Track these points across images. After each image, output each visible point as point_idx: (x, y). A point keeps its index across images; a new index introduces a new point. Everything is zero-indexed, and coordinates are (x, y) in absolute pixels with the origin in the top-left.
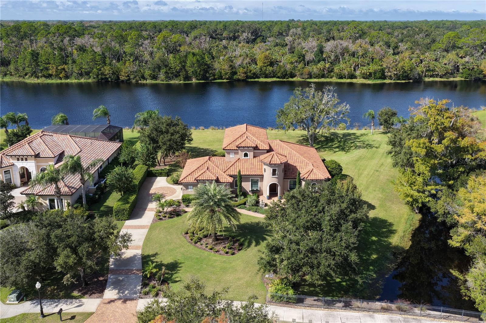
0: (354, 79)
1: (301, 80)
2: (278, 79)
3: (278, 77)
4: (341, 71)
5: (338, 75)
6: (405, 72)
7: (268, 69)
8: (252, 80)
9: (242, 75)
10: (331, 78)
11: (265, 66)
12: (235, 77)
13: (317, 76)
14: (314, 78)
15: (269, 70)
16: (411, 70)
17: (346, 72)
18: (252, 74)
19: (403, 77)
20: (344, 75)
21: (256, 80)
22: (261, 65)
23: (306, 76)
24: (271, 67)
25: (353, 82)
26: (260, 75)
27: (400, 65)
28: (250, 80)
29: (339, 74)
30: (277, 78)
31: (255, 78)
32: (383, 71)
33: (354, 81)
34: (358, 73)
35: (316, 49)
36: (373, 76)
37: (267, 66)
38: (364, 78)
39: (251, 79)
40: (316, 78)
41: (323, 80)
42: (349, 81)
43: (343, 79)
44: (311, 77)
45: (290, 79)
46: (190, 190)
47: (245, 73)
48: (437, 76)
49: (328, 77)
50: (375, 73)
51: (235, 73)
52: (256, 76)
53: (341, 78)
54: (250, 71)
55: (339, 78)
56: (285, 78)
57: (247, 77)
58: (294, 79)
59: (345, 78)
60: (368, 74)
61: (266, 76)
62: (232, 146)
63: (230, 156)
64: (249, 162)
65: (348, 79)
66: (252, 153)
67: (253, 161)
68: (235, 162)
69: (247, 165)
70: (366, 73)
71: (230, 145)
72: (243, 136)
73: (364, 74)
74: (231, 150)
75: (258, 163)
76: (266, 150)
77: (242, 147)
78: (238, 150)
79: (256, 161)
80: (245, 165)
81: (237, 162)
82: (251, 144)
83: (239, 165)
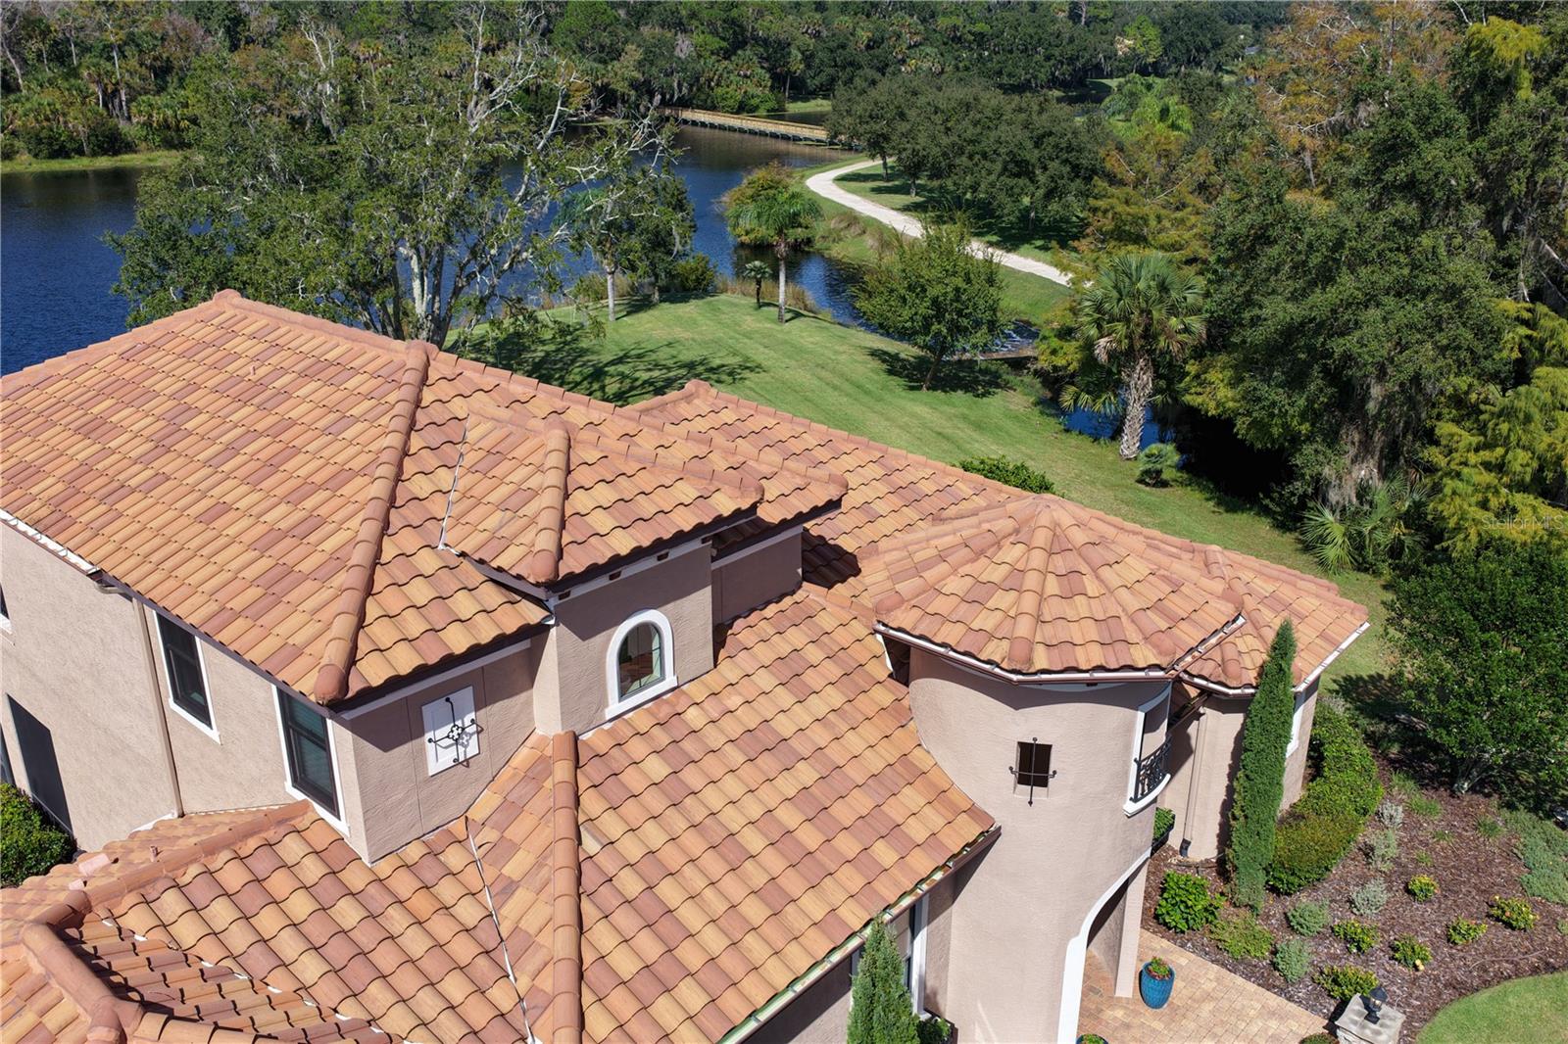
0: (126, 153)
4: (47, 119)
5: (40, 141)
17: (76, 123)
20: (71, 138)
25: (122, 164)
29: (44, 134)
33: (127, 160)
34: (130, 129)
38: (170, 145)
42: (104, 162)
43: (67, 156)
53: (61, 153)
55: (54, 155)
59: (80, 152)
62: (420, 592)
63: (420, 758)
64: (713, 737)
65: (94, 154)
66: (703, 598)
67: (733, 701)
68: (562, 822)
69: (732, 786)
70: (172, 122)
71: (391, 600)
72: (438, 413)
73: (168, 127)
74: (450, 661)
75: (818, 706)
76: (801, 518)
77: (593, 571)
78: (535, 633)
79: (765, 680)
80: (713, 798)
81: (591, 803)
82: (687, 491)
83: (654, 835)
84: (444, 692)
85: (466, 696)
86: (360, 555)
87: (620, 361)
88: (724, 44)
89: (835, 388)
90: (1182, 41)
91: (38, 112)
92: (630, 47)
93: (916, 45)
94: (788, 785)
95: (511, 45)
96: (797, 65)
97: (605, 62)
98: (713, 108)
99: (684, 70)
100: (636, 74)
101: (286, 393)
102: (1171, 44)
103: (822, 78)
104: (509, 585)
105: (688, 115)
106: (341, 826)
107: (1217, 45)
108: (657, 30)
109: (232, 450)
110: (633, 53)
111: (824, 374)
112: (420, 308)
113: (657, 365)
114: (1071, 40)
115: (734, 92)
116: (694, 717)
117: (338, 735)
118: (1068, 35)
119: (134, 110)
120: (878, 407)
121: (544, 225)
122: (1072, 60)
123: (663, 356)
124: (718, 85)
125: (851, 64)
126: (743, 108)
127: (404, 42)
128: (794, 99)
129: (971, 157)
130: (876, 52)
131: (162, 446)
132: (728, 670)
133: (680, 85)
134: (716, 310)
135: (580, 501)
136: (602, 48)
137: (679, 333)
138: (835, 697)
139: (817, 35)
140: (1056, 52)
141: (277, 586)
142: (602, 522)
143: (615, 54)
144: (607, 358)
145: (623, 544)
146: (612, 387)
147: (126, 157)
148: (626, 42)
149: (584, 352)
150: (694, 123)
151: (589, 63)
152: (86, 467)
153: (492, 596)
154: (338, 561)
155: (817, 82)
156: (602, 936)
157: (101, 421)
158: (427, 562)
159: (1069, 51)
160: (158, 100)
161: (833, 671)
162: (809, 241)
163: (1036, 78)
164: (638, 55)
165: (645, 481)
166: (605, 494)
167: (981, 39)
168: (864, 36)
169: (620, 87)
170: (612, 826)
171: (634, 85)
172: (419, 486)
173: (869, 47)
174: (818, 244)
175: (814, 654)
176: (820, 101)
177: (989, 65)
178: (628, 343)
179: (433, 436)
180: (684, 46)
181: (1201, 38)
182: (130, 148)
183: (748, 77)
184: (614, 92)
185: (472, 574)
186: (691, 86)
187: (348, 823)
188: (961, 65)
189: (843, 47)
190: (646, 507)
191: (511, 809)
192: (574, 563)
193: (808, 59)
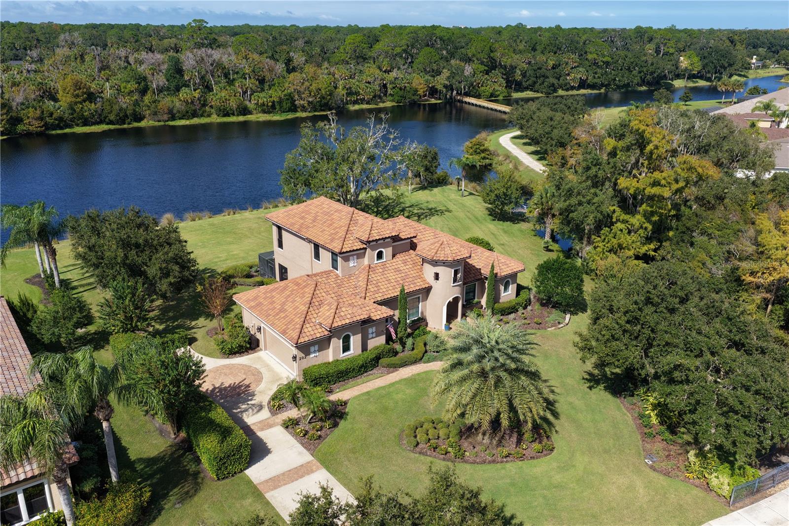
1: (157, 124)
2: (112, 127)
3: (111, 123)
4: (223, 102)
5: (220, 110)
6: (324, 98)
7: (86, 108)
8: (59, 132)
9: (36, 123)
10: (209, 116)
11: (81, 103)
12: (20, 128)
13: (184, 116)
14: (180, 119)
15: (89, 110)
16: (330, 95)
17: (233, 104)
18: (56, 119)
19: (321, 106)
20: (231, 109)
21: (67, 131)
22: (69, 100)
23: (166, 117)
24: (93, 104)
25: (247, 119)
26: (72, 120)
27: (314, 87)
28: (54, 132)
29: (222, 108)
30: (108, 124)
31: (62, 128)
32: (290, 98)
33: (249, 118)
34: (251, 105)
35: (165, 66)
36: (278, 107)
37: (84, 101)
38: (264, 112)
39: (54, 130)
40: (183, 119)
41: (195, 121)
42: (241, 118)
43: (229, 116)
44: (173, 118)
45: (136, 125)
46: (313, 355)
47: (41, 118)
48: (362, 101)
49: (202, 116)
50: (280, 102)
51: (17, 120)
52: (62, 123)
53: (227, 115)
54: (51, 114)
55: (225, 116)
56: (125, 124)
57: (47, 126)
58: (143, 124)
59: (233, 114)
60: (270, 104)
61: (86, 123)
62: (351, 242)
63: (349, 264)
64: (390, 268)
65: (238, 115)
66: (391, 249)
67: (394, 264)
68: (367, 274)
69: (391, 274)
70: (266, 103)
71: (347, 242)
72: (355, 219)
73: (264, 105)
74: (354, 251)
75: (408, 267)
76: (411, 238)
77: (373, 241)
78: (365, 249)
79: (400, 262)
80: (388, 275)
81: (371, 273)
82: (388, 232)
83: (379, 278)
84: (353, 255)
85: (355, 257)
86: (344, 236)
87: (410, 207)
88: (486, 68)
89: (469, 218)
90: (713, 63)
91: (220, 99)
92: (445, 71)
93: (575, 67)
94: (400, 276)
95: (395, 70)
96: (518, 76)
97: (434, 77)
98: (478, 97)
99: (467, 81)
100: (446, 82)
101: (332, 214)
102: (706, 64)
103: (530, 82)
104: (362, 242)
105: (467, 99)
106: (338, 272)
107: (730, 65)
108: (458, 62)
109: (325, 222)
110: (446, 73)
111: (468, 214)
112: (352, 191)
113: (421, 208)
114: (652, 64)
115: (488, 89)
116: (388, 265)
117: (339, 259)
118: (650, 62)
119: (253, 98)
120: (479, 225)
121: (386, 171)
122: (652, 73)
123: (424, 206)
124: (482, 86)
125: (543, 76)
126: (492, 97)
127: (353, 68)
128: (517, 91)
129: (547, 139)
130: (557, 70)
131: (314, 221)
132: (394, 260)
133: (464, 87)
134: (444, 191)
135: (373, 232)
136: (433, 70)
137: (430, 199)
138: (411, 266)
139: (529, 63)
140: (645, 69)
141: (332, 240)
142: (375, 235)
143: (439, 73)
144: (407, 206)
145: (378, 238)
146: (406, 214)
147: (249, 116)
148: (444, 68)
149: (401, 203)
150: (469, 103)
151: (427, 77)
152: (302, 224)
153: (360, 243)
154: (341, 237)
155: (528, 83)
156: (370, 287)
157: (303, 217)
158: (352, 238)
159: (651, 69)
160: (261, 95)
161: (411, 263)
162: (491, 165)
163: (632, 82)
164: (448, 74)
165: (382, 230)
166: (376, 231)
167: (607, 64)
168: (551, 63)
169: (439, 87)
170: (373, 276)
171: (445, 86)
172: (352, 229)
173: (553, 68)
174: (494, 166)
175: (409, 260)
176: (528, 92)
177: (610, 76)
178: (413, 201)
179: (354, 222)
180: (468, 70)
181: (723, 62)
182: (250, 113)
183: (496, 83)
184: (437, 89)
185: (358, 240)
186: (469, 87)
187: (339, 272)
188: (596, 76)
189: (540, 69)
190: (382, 233)
191: (360, 273)
192: (371, 239)
193: (524, 75)
